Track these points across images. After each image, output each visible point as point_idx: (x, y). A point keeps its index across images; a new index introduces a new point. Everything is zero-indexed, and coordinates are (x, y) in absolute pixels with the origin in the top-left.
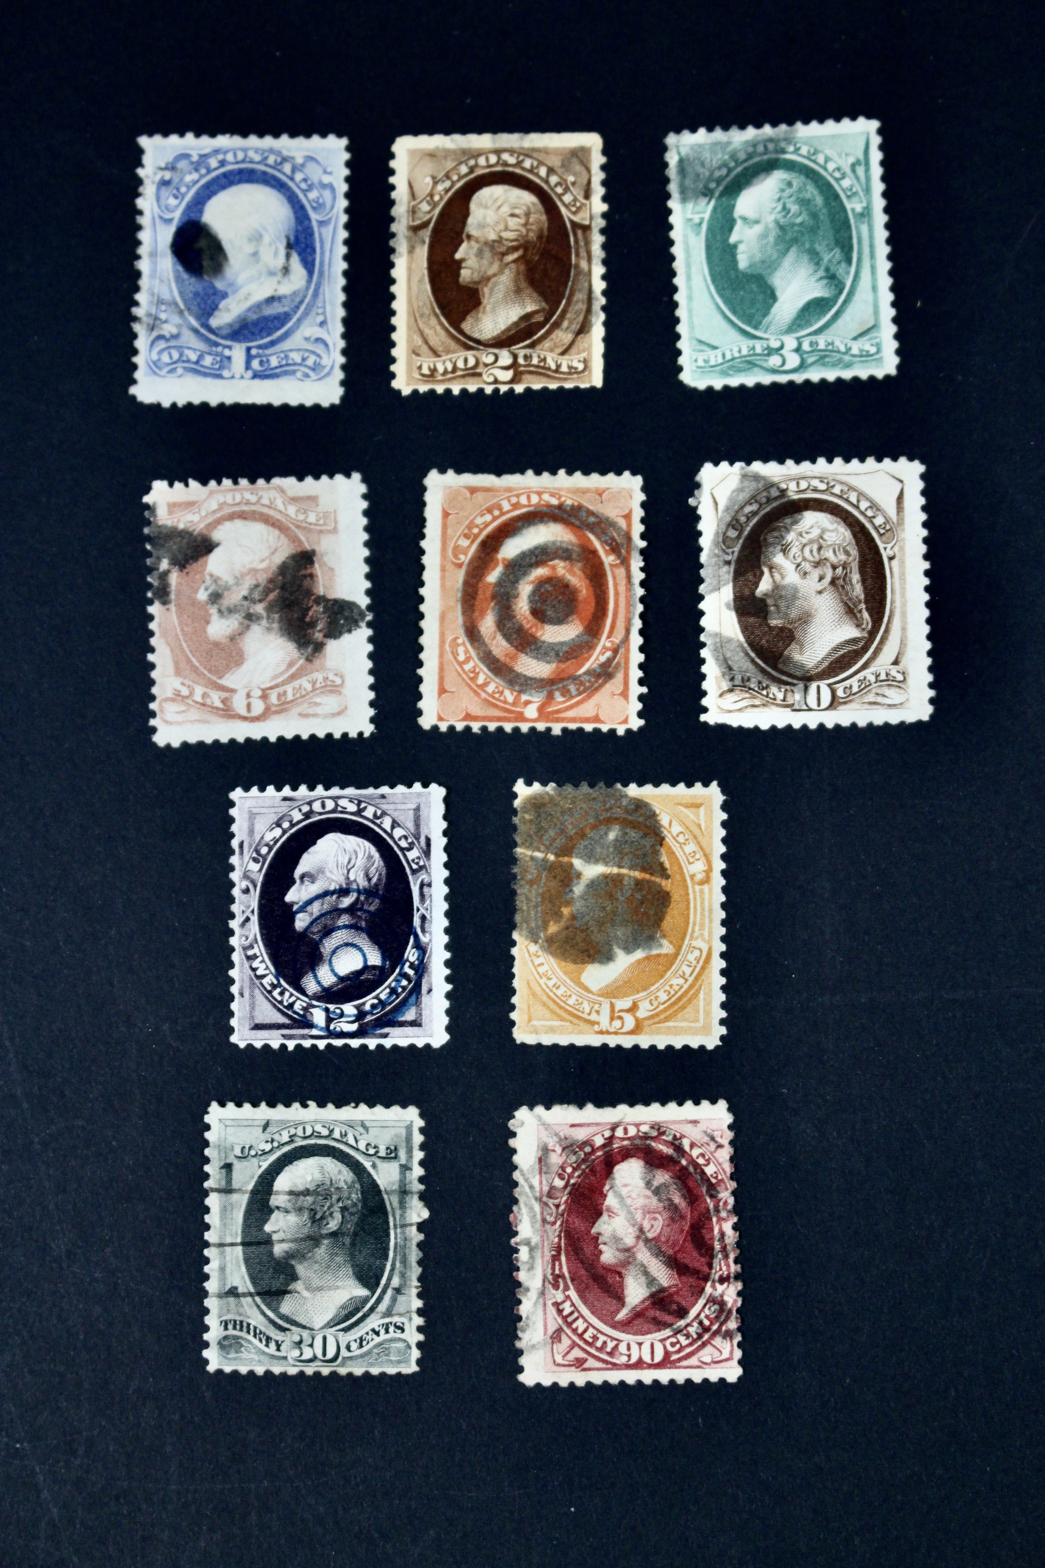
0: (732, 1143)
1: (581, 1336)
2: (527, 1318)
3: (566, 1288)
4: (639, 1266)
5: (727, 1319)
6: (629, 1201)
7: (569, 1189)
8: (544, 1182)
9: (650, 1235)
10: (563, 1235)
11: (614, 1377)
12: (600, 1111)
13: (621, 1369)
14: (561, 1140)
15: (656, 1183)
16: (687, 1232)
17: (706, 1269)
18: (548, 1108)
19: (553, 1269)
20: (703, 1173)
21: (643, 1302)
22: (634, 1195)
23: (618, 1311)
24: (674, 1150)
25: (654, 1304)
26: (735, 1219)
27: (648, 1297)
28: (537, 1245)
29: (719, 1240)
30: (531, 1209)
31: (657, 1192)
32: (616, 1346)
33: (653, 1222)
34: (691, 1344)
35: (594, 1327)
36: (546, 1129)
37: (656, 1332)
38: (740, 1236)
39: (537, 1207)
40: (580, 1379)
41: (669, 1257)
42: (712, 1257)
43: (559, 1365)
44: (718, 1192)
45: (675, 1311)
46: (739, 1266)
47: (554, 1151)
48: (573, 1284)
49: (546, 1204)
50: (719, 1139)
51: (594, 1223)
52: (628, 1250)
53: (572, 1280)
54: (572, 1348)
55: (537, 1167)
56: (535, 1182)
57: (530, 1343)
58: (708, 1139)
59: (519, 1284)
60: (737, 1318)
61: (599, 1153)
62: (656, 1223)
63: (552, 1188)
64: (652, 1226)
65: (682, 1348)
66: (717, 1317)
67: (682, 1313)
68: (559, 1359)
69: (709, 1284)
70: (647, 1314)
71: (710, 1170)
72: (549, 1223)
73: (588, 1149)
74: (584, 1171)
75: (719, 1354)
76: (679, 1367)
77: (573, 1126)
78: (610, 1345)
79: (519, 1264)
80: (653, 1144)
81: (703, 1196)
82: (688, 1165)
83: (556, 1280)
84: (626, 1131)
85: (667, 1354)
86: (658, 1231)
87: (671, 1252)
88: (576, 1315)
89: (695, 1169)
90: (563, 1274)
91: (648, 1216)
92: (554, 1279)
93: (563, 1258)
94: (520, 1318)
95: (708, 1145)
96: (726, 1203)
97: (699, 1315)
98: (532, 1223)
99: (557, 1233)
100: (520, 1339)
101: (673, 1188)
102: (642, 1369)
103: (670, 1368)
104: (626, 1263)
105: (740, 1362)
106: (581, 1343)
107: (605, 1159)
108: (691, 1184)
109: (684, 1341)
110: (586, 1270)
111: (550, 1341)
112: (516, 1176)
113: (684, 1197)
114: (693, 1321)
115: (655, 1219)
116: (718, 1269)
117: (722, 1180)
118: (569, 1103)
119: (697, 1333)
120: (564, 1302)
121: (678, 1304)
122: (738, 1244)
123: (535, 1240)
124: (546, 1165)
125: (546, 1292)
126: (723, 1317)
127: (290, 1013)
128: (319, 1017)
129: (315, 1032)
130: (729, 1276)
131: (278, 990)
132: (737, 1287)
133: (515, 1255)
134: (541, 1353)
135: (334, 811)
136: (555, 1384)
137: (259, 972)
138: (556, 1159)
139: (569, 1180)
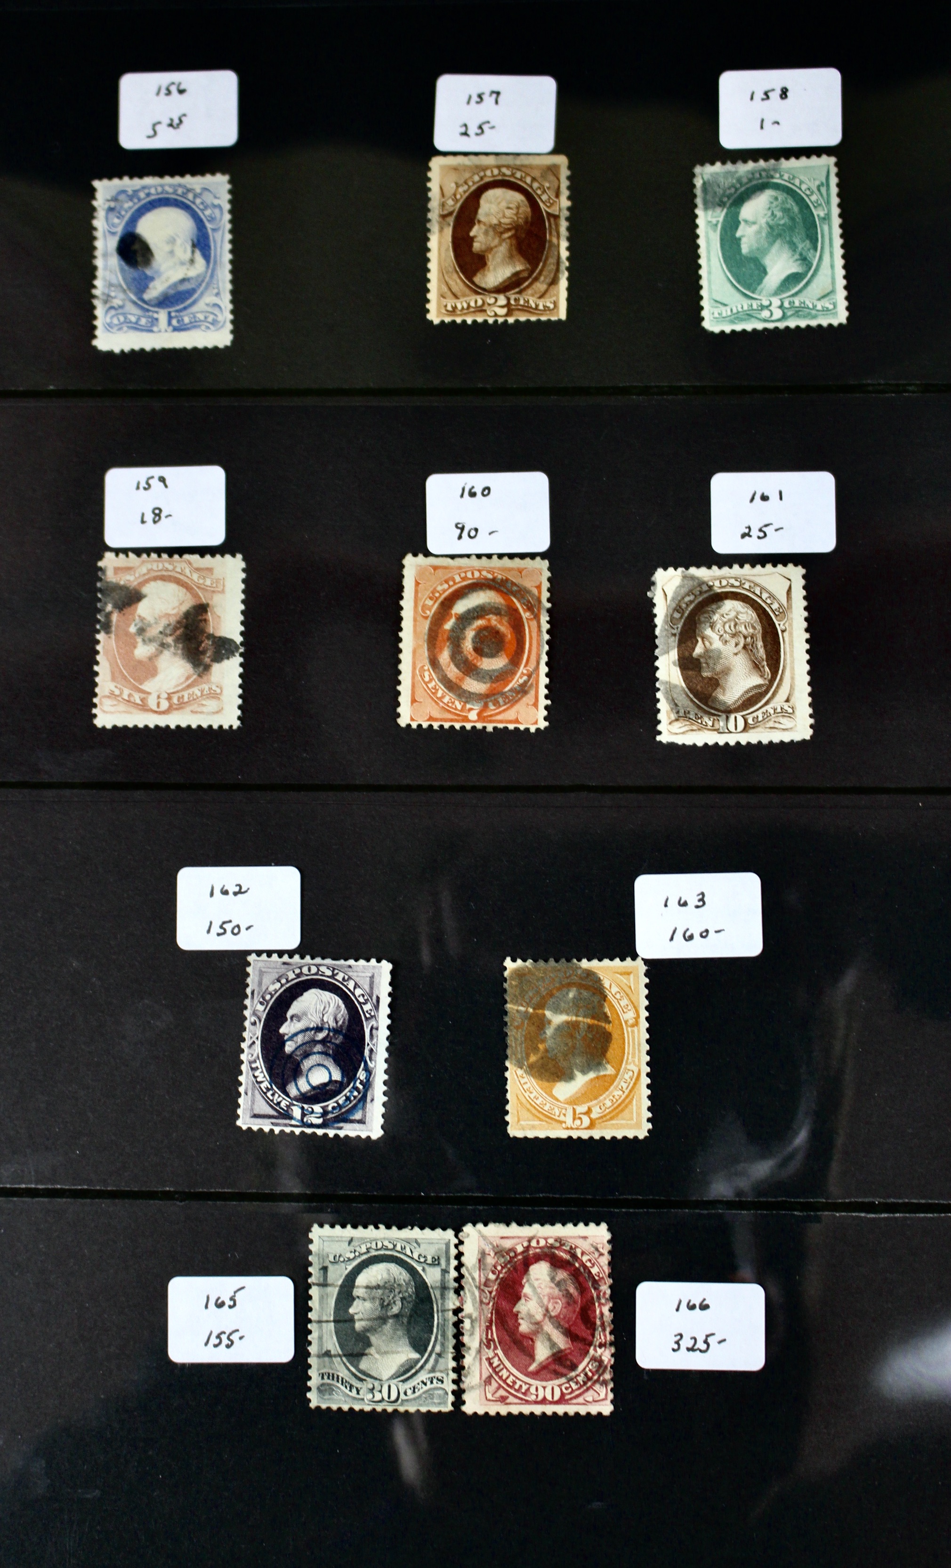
0: (610, 1252)
1: (505, 1381)
2: (469, 1368)
3: (496, 1348)
5: (604, 1372)
6: (539, 1290)
7: (499, 1281)
8: (482, 1275)
9: (553, 1314)
10: (494, 1312)
11: (526, 1410)
12: (521, 1228)
13: (531, 1404)
14: (494, 1247)
15: (557, 1279)
17: (590, 1338)
18: (486, 1225)
19: (487, 1335)
20: (590, 1272)
21: (547, 1359)
22: (543, 1286)
23: (530, 1365)
24: (571, 1256)
26: (611, 1305)
28: (476, 1318)
29: (600, 1319)
30: (473, 1294)
31: (558, 1284)
32: (528, 1389)
34: (579, 1389)
35: (514, 1375)
36: (484, 1240)
38: (614, 1316)
39: (477, 1293)
40: (504, 1410)
41: (566, 1329)
42: (594, 1330)
43: (489, 1400)
44: (600, 1286)
46: (613, 1337)
47: (489, 1255)
48: (500, 1346)
49: (483, 1291)
50: (601, 1250)
51: (515, 1305)
52: (538, 1323)
53: (500, 1343)
54: (498, 1389)
55: (478, 1265)
56: (476, 1275)
57: (472, 1385)
58: (594, 1249)
59: (463, 1345)
60: (610, 1372)
61: (520, 1257)
62: (557, 1306)
63: (487, 1280)
64: (555, 1307)
65: (573, 1391)
66: (597, 1371)
67: (574, 1367)
68: (489, 1396)
69: (592, 1348)
70: (550, 1367)
71: (594, 1271)
72: (484, 1303)
73: (512, 1254)
74: (509, 1269)
75: (598, 1395)
76: (571, 1404)
77: (502, 1238)
78: (524, 1388)
79: (464, 1331)
80: (557, 1252)
81: (589, 1288)
82: (580, 1267)
83: (488, 1343)
84: (538, 1242)
85: (563, 1394)
87: (567, 1325)
88: (502, 1366)
89: (584, 1270)
90: (494, 1339)
91: (552, 1301)
93: (494, 1328)
94: (463, 1368)
95: (594, 1253)
96: (605, 1293)
97: (585, 1369)
98: (472, 1303)
99: (490, 1311)
100: (463, 1382)
101: (569, 1282)
102: (545, 1404)
103: (565, 1404)
105: (612, 1402)
106: (505, 1386)
107: (524, 1261)
108: (581, 1279)
109: (574, 1386)
110: (509, 1336)
111: (484, 1384)
112: (463, 1270)
113: (576, 1288)
114: (581, 1373)
115: (557, 1303)
116: (598, 1337)
117: (603, 1278)
118: (500, 1222)
119: (583, 1381)
120: (493, 1358)
121: (571, 1361)
122: (613, 1322)
123: (475, 1315)
124: (485, 1265)
125: (482, 1350)
126: (601, 1371)
127: (278, 1108)
128: (297, 1112)
129: (293, 1122)
130: (605, 1343)
131: (271, 1092)
132: (610, 1351)
133: (461, 1325)
134: (477, 1392)
135: (316, 974)
136: (487, 1413)
137: (259, 1079)
138: (490, 1260)
139: (499, 1275)
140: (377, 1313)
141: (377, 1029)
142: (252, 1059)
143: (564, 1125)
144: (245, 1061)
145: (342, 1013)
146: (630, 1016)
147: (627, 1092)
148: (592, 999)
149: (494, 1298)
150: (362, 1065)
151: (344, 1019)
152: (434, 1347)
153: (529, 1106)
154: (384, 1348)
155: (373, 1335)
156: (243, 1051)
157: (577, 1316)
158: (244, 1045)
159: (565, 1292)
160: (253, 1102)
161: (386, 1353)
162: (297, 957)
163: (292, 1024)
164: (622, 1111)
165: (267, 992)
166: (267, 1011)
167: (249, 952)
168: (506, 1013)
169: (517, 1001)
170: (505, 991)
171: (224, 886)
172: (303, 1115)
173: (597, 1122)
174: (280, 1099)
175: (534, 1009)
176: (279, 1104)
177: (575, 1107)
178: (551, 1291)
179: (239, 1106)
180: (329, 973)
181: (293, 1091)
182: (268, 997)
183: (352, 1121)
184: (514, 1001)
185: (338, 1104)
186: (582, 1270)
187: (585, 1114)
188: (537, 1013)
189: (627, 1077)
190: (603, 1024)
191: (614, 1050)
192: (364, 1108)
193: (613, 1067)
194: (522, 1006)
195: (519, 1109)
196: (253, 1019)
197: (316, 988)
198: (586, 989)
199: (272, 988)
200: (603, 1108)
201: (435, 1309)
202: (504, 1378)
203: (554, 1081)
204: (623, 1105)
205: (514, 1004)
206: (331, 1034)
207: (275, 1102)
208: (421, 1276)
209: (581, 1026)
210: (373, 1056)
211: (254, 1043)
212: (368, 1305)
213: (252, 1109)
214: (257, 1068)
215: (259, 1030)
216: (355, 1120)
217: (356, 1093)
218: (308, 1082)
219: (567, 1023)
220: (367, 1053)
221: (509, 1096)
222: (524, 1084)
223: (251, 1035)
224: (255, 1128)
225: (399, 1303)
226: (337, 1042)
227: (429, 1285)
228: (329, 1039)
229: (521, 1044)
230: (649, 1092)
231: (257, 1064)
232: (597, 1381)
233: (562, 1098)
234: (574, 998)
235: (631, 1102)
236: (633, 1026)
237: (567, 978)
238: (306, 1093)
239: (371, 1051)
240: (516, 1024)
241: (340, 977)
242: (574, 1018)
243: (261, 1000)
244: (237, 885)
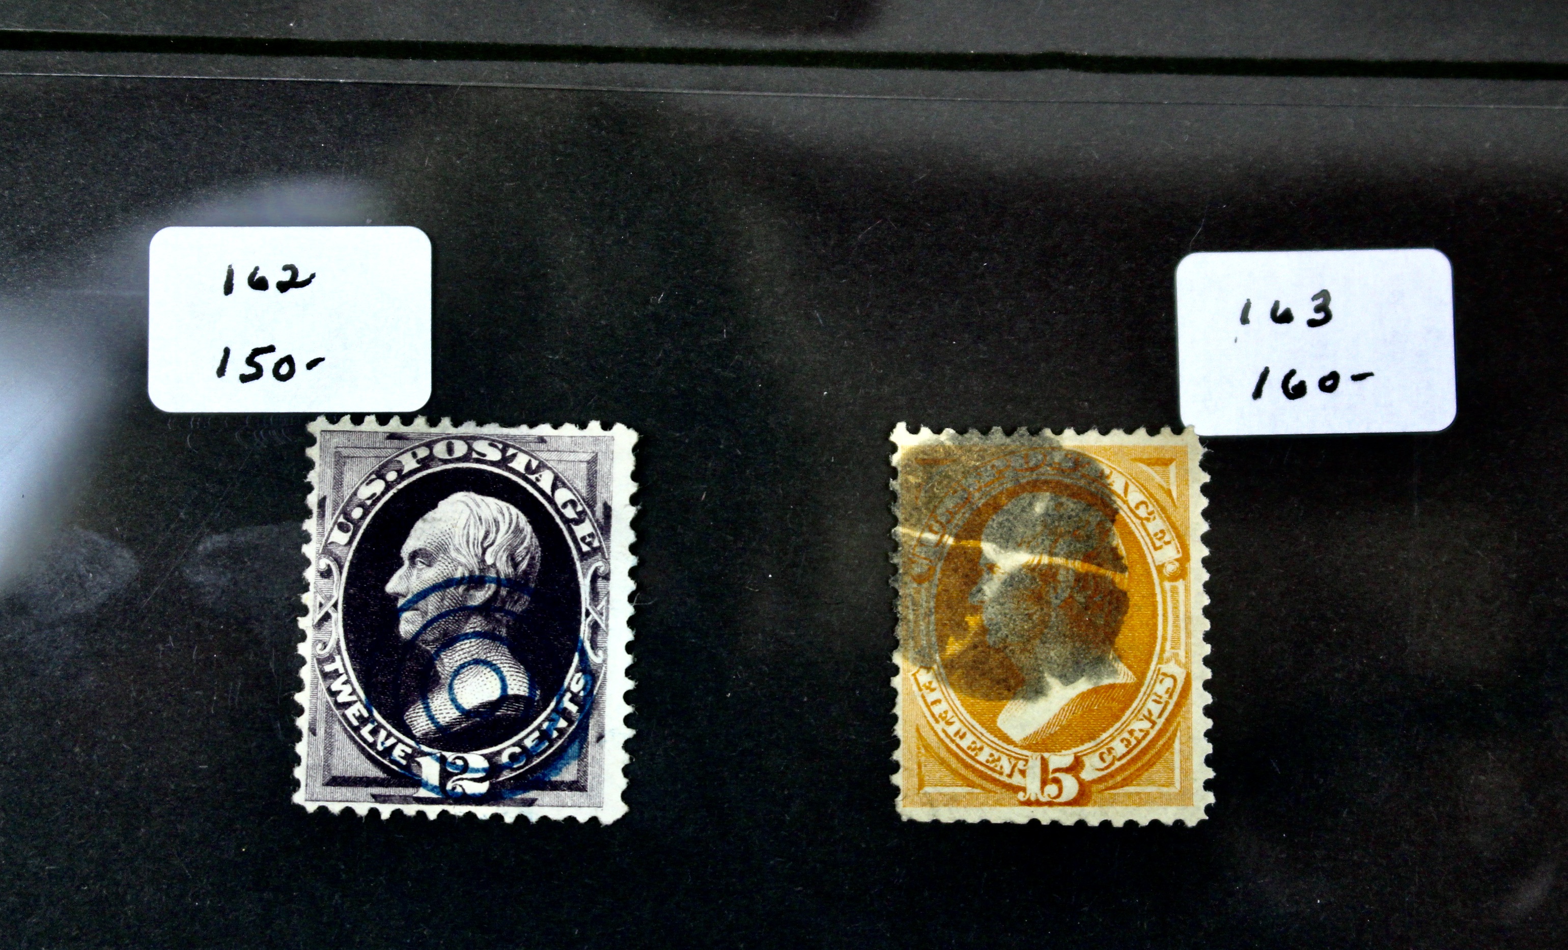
127: (386, 762)
128: (430, 770)
129: (423, 793)
131: (370, 727)
135: (466, 458)
137: (341, 699)
141: (607, 577)
142: (325, 653)
143: (1021, 796)
144: (308, 658)
145: (525, 544)
146: (1169, 554)
147: (1160, 722)
148: (1085, 517)
150: (576, 658)
151: (533, 558)
153: (943, 753)
156: (303, 637)
158: (304, 623)
160: (329, 749)
162: (420, 424)
163: (415, 572)
164: (1150, 764)
165: (355, 501)
166: (355, 544)
167: (313, 417)
168: (895, 546)
169: (919, 520)
170: (894, 496)
171: (257, 269)
172: (445, 776)
173: (1094, 788)
174: (392, 741)
175: (957, 537)
176: (388, 752)
177: (1046, 755)
179: (297, 760)
180: (494, 455)
181: (420, 723)
182: (357, 513)
183: (556, 786)
184: (913, 521)
185: (524, 748)
187: (1067, 770)
188: (963, 548)
189: (1160, 689)
190: (1109, 574)
191: (1132, 629)
192: (581, 756)
193: (1130, 667)
194: (931, 530)
195: (923, 759)
196: (324, 563)
197: (468, 490)
198: (1073, 495)
199: (365, 493)
200: (1108, 759)
203: (1001, 698)
204: (1153, 752)
205: (914, 526)
206: (504, 592)
207: (380, 748)
209: (1060, 578)
210: (599, 638)
211: (327, 617)
213: (327, 767)
214: (336, 674)
215: (337, 589)
216: (562, 782)
217: (562, 723)
218: (454, 700)
219: (1032, 569)
220: (585, 631)
221: (899, 730)
222: (934, 703)
223: (320, 599)
224: (335, 808)
226: (518, 608)
228: (498, 604)
229: (928, 615)
230: (1209, 723)
231: (337, 665)
233: (1017, 735)
234: (1046, 514)
235: (1169, 745)
236: (1174, 578)
237: (1032, 470)
238: (451, 725)
239: (595, 627)
240: (917, 570)
241: (519, 464)
242: (1045, 560)
243: (341, 519)
244: (286, 268)
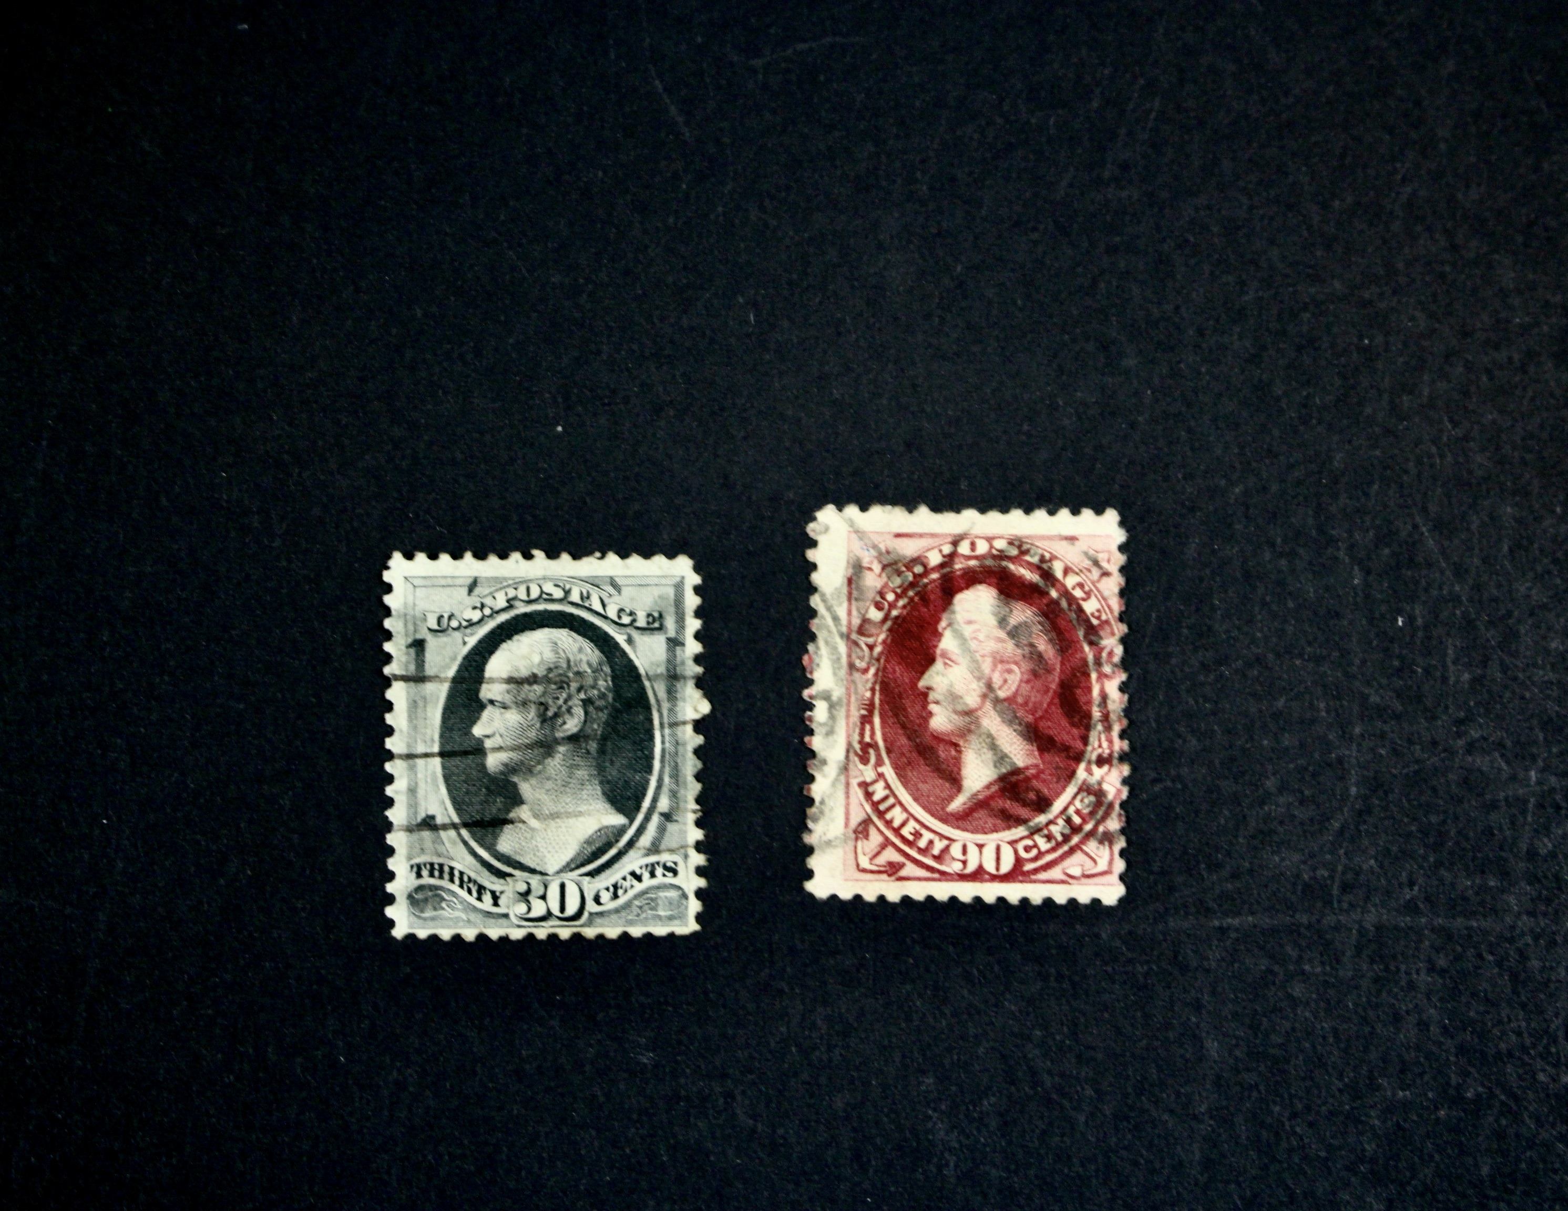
0: (1122, 570)
1: (897, 831)
3: (879, 763)
4: (984, 737)
5: (1106, 815)
6: (973, 645)
7: (889, 624)
8: (855, 613)
9: (1002, 694)
10: (877, 687)
11: (942, 891)
12: (938, 517)
13: (952, 880)
14: (880, 554)
15: (1013, 621)
16: (1055, 692)
17: (1079, 744)
18: (864, 509)
19: (862, 735)
20: (1080, 610)
21: (988, 787)
22: (981, 636)
23: (951, 799)
24: (1041, 576)
25: (1003, 791)
26: (1123, 677)
27: (995, 781)
28: (840, 699)
29: (1099, 706)
30: (834, 649)
31: (1013, 634)
32: (946, 849)
33: (1007, 676)
34: (1053, 850)
35: (917, 820)
36: (861, 539)
37: (1004, 830)
38: (1130, 701)
39: (842, 647)
40: (894, 892)
42: (1088, 728)
43: (864, 871)
44: (1101, 638)
45: (1032, 800)
46: (1125, 745)
47: (870, 569)
48: (889, 757)
49: (856, 644)
50: (1104, 564)
51: (922, 673)
52: (968, 713)
53: (889, 751)
54: (883, 847)
55: (845, 590)
56: (842, 612)
57: (825, 838)
58: (1090, 563)
59: (813, 754)
60: (1120, 815)
61: (935, 576)
62: (1010, 677)
63: (865, 621)
64: (1005, 681)
65: (1040, 855)
66: (1092, 813)
67: (1043, 804)
68: (865, 863)
69: (1083, 766)
71: (1090, 607)
72: (858, 670)
73: (918, 569)
74: (911, 599)
75: (1092, 863)
76: (1035, 881)
77: (898, 535)
78: (939, 846)
79: (814, 726)
80: (1012, 567)
81: (1078, 641)
82: (1059, 598)
83: (865, 751)
84: (973, 546)
85: (1019, 861)
86: (1013, 689)
87: (1030, 718)
88: (891, 800)
89: (1070, 605)
90: (876, 743)
91: (1000, 667)
92: (862, 749)
93: (877, 720)
94: (811, 801)
95: (1089, 571)
96: (1111, 654)
97: (1066, 809)
98: (834, 669)
99: (869, 685)
100: (810, 831)
102: (982, 881)
103: (1021, 882)
104: (965, 732)
105: (1122, 878)
106: (897, 841)
107: (941, 584)
108: (1062, 623)
109: (1044, 845)
110: (909, 738)
111: (853, 836)
112: (815, 601)
114: (1056, 817)
115: (1010, 671)
116: (1096, 744)
117: (1107, 622)
118: (894, 503)
119: (1063, 834)
120: (874, 782)
121: (1038, 792)
122: (1126, 712)
123: (838, 693)
124: (858, 588)
125: (851, 766)
126: (1100, 813)
130: (1111, 755)
132: (1121, 772)
133: (809, 713)
134: (839, 852)
136: (858, 898)
138: (873, 580)
139: (889, 611)
140: (533, 734)
149: (878, 660)
152: (655, 800)
154: (549, 806)
155: (526, 780)
157: (1053, 698)
159: (1027, 650)
161: (555, 816)
178: (999, 646)
186: (1064, 604)
201: (656, 722)
202: (896, 824)
208: (624, 654)
212: (513, 717)
225: (579, 712)
227: (642, 671)
232: (1091, 834)
